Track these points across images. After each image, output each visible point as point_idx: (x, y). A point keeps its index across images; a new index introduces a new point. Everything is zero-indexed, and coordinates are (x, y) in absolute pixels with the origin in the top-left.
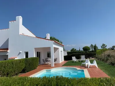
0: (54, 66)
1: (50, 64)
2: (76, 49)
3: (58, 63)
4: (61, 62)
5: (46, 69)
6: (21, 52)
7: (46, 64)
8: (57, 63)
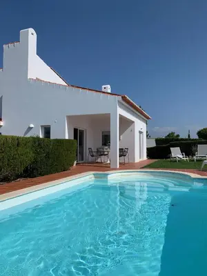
0: (118, 167)
1: (109, 162)
2: (178, 136)
3: (130, 161)
4: (137, 160)
5: (93, 172)
6: (32, 126)
7: (98, 163)
8: (127, 161)
